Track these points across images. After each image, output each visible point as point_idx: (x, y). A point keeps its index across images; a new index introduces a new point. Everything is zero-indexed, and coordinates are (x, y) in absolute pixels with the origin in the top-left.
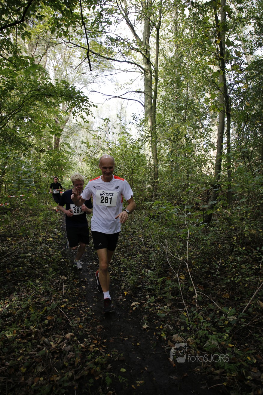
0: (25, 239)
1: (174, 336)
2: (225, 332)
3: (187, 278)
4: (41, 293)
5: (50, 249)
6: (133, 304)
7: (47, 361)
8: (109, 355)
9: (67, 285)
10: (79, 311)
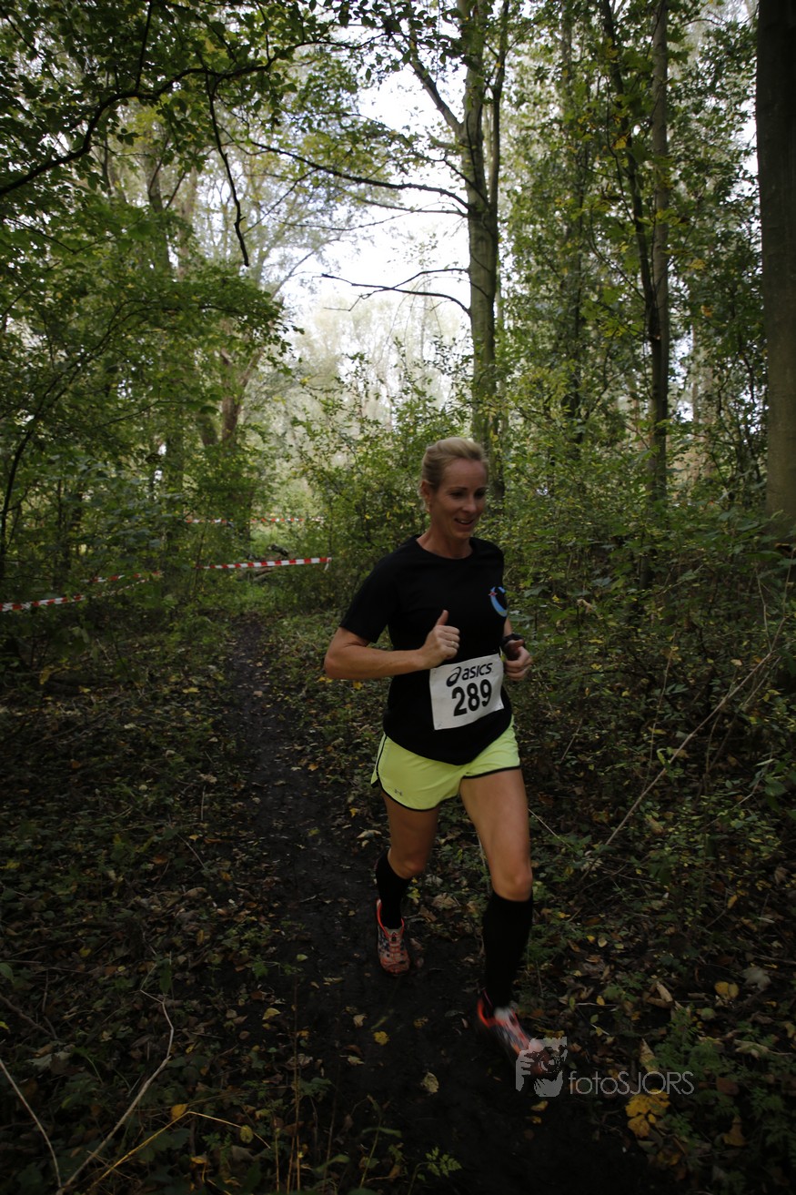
0: (127, 690)
4: (148, 810)
5: (187, 713)
6: (364, 834)
9: (213, 793)
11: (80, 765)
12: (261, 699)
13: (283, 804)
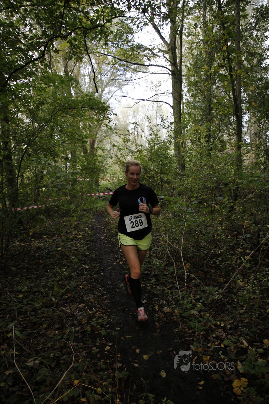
0: (58, 236)
4: (66, 277)
5: (79, 244)
9: (87, 272)
10: (94, 291)
11: (43, 262)
12: (103, 239)
13: (111, 275)
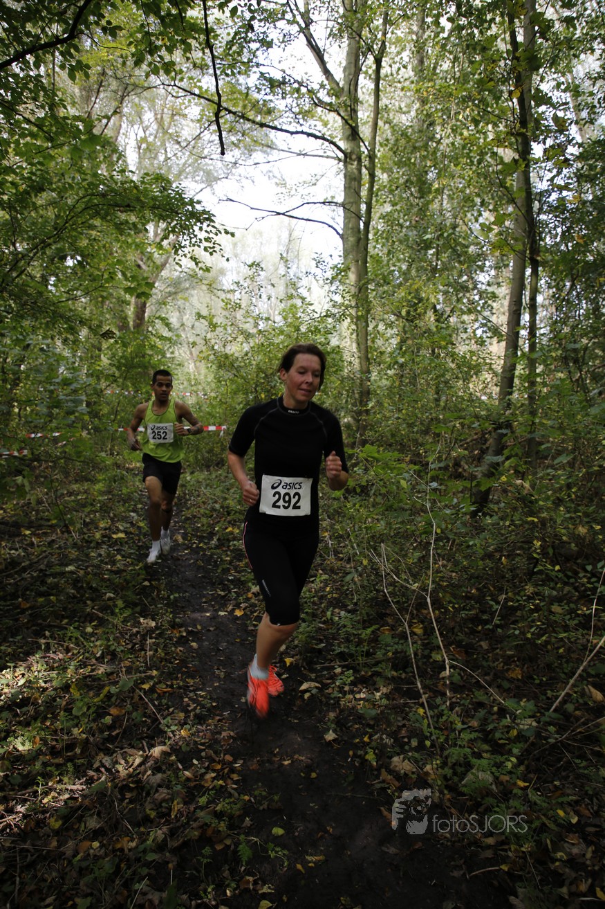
0: (63, 533)
1: (395, 759)
2: (510, 752)
3: (428, 631)
4: (98, 655)
5: (119, 557)
6: (304, 686)
7: (108, 806)
8: (247, 798)
9: (156, 638)
10: (182, 698)
11: (28, 605)
13: (219, 650)
